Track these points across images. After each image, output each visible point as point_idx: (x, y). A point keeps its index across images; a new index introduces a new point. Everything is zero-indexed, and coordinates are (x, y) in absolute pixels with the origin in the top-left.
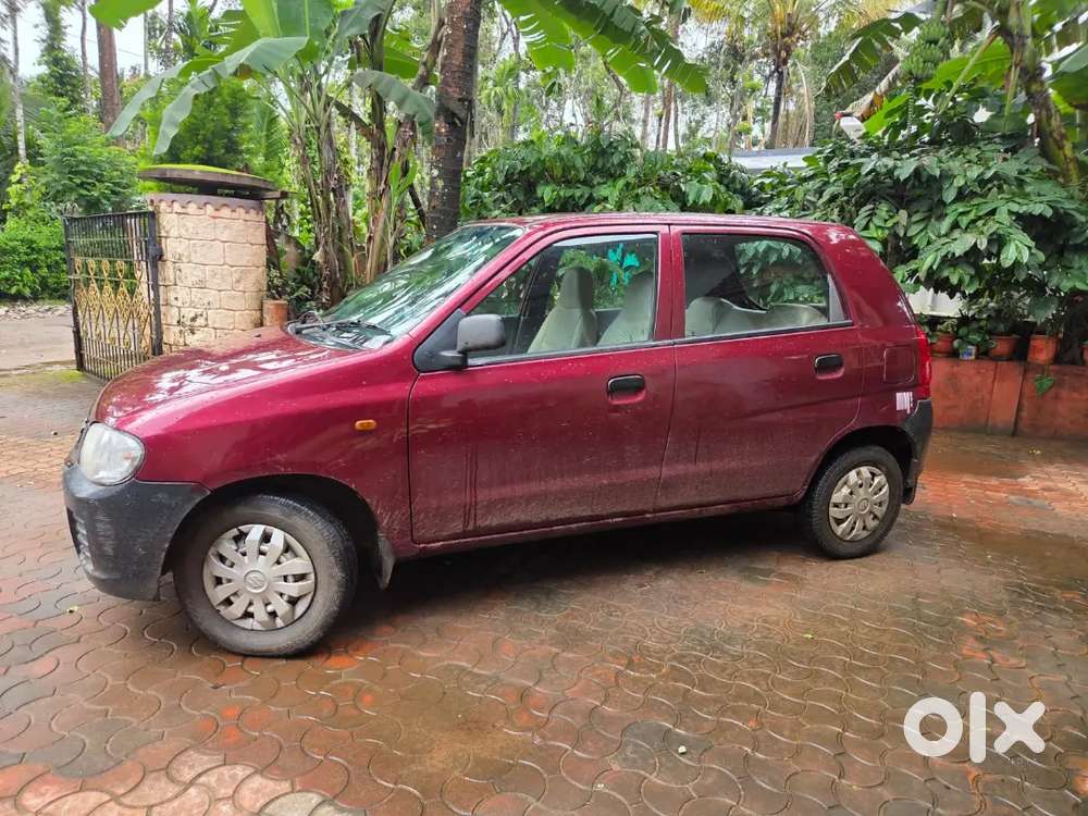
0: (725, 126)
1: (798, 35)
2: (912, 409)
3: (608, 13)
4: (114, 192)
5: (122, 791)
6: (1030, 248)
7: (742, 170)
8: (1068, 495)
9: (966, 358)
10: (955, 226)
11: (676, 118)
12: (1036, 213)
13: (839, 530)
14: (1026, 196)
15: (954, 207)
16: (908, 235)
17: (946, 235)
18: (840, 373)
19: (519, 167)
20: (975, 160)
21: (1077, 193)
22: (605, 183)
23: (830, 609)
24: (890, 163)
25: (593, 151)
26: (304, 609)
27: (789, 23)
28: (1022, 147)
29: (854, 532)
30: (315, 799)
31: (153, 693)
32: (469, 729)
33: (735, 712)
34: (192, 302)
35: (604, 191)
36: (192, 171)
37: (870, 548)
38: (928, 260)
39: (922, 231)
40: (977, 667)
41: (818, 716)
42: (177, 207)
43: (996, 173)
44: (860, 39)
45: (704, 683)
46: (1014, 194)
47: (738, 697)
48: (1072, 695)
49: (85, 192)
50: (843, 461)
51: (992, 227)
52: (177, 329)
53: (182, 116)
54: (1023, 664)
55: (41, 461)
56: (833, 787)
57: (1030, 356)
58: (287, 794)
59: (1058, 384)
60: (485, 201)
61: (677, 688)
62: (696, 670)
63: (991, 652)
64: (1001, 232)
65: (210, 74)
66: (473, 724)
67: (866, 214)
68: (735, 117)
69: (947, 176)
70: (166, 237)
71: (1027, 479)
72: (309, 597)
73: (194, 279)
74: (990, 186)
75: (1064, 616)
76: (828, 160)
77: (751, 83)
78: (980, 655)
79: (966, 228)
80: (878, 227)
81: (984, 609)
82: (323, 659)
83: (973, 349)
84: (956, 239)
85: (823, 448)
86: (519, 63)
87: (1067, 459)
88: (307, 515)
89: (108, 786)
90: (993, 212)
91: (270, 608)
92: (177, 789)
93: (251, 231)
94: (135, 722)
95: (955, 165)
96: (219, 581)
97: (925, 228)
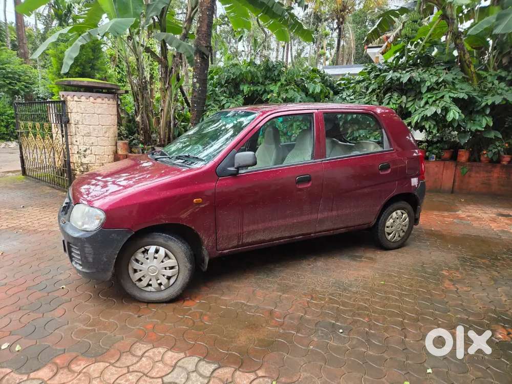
0: (313, 52)
1: (347, 10)
2: (418, 185)
3: (270, 7)
4: (26, 87)
5: (114, 361)
6: (459, 113)
7: (330, 76)
8: (478, 218)
9: (432, 160)
10: (427, 103)
11: (291, 48)
12: (461, 97)
13: (389, 237)
14: (456, 89)
15: (426, 94)
16: (407, 107)
17: (423, 107)
18: (389, 171)
19: (232, 76)
20: (434, 73)
21: (477, 88)
22: (271, 84)
23: (389, 271)
24: (399, 75)
25: (265, 69)
26: (174, 281)
27: (343, 5)
28: (452, 67)
29: (395, 238)
30: (196, 359)
31: (113, 320)
32: (252, 328)
33: (359, 315)
34: (84, 142)
35: (272, 87)
36: (83, 82)
37: (401, 244)
38: (416, 118)
39: (412, 105)
40: (451, 291)
41: (392, 315)
42: (76, 99)
43: (443, 80)
44: (381, 18)
45: (344, 304)
46: (451, 89)
47: (358, 309)
48: (490, 301)
49: (12, 87)
50: (390, 208)
51: (442, 104)
52: (77, 156)
53: (75, 55)
54: (469, 290)
55: (21, 219)
56: (403, 342)
57: (458, 158)
58: (184, 358)
59: (470, 170)
60: (217, 92)
61: (334, 307)
62: (339, 299)
63: (456, 285)
64: (447, 106)
65: (87, 35)
66: (253, 326)
67: (388, 98)
68: (318, 47)
69: (423, 81)
70: (71, 113)
71: (460, 212)
72: (176, 276)
73: (85, 132)
74: (441, 85)
75: (483, 269)
76: (369, 73)
77: (325, 31)
78: (452, 286)
79: (432, 104)
80: (393, 104)
81: (450, 268)
82: (182, 303)
83: (434, 156)
84: (427, 109)
85: (383, 202)
86: (217, 22)
87: (475, 203)
88: (175, 241)
89: (107, 360)
90: (443, 97)
91: (159, 282)
92: (137, 359)
93: (111, 109)
94: (109, 333)
95: (426, 76)
96: (135, 271)
97: (413, 104)
